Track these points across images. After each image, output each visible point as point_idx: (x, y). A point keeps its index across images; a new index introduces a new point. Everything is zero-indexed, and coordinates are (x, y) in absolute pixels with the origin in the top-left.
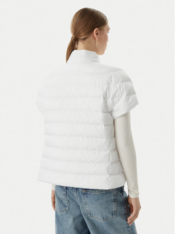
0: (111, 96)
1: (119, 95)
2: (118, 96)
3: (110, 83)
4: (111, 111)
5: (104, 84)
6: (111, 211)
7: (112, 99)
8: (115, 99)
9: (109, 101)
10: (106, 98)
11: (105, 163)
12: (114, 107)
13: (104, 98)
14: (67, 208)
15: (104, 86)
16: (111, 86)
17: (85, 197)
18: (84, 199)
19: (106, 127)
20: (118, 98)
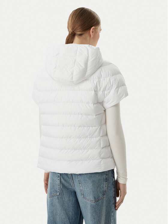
0: (102, 89)
1: (110, 87)
2: (109, 89)
3: (100, 78)
4: (102, 101)
5: (94, 78)
6: (102, 190)
7: (103, 92)
8: (106, 92)
9: (100, 93)
10: (97, 91)
11: (97, 148)
12: (105, 99)
13: (95, 91)
14: (58, 193)
15: (95, 80)
16: (101, 80)
17: (79, 176)
18: (78, 178)
19: (97, 116)
20: (108, 91)
